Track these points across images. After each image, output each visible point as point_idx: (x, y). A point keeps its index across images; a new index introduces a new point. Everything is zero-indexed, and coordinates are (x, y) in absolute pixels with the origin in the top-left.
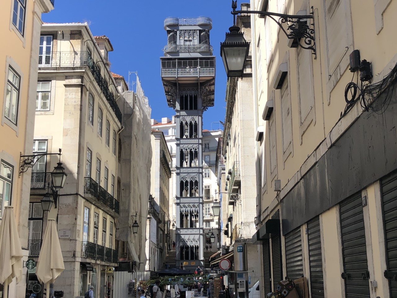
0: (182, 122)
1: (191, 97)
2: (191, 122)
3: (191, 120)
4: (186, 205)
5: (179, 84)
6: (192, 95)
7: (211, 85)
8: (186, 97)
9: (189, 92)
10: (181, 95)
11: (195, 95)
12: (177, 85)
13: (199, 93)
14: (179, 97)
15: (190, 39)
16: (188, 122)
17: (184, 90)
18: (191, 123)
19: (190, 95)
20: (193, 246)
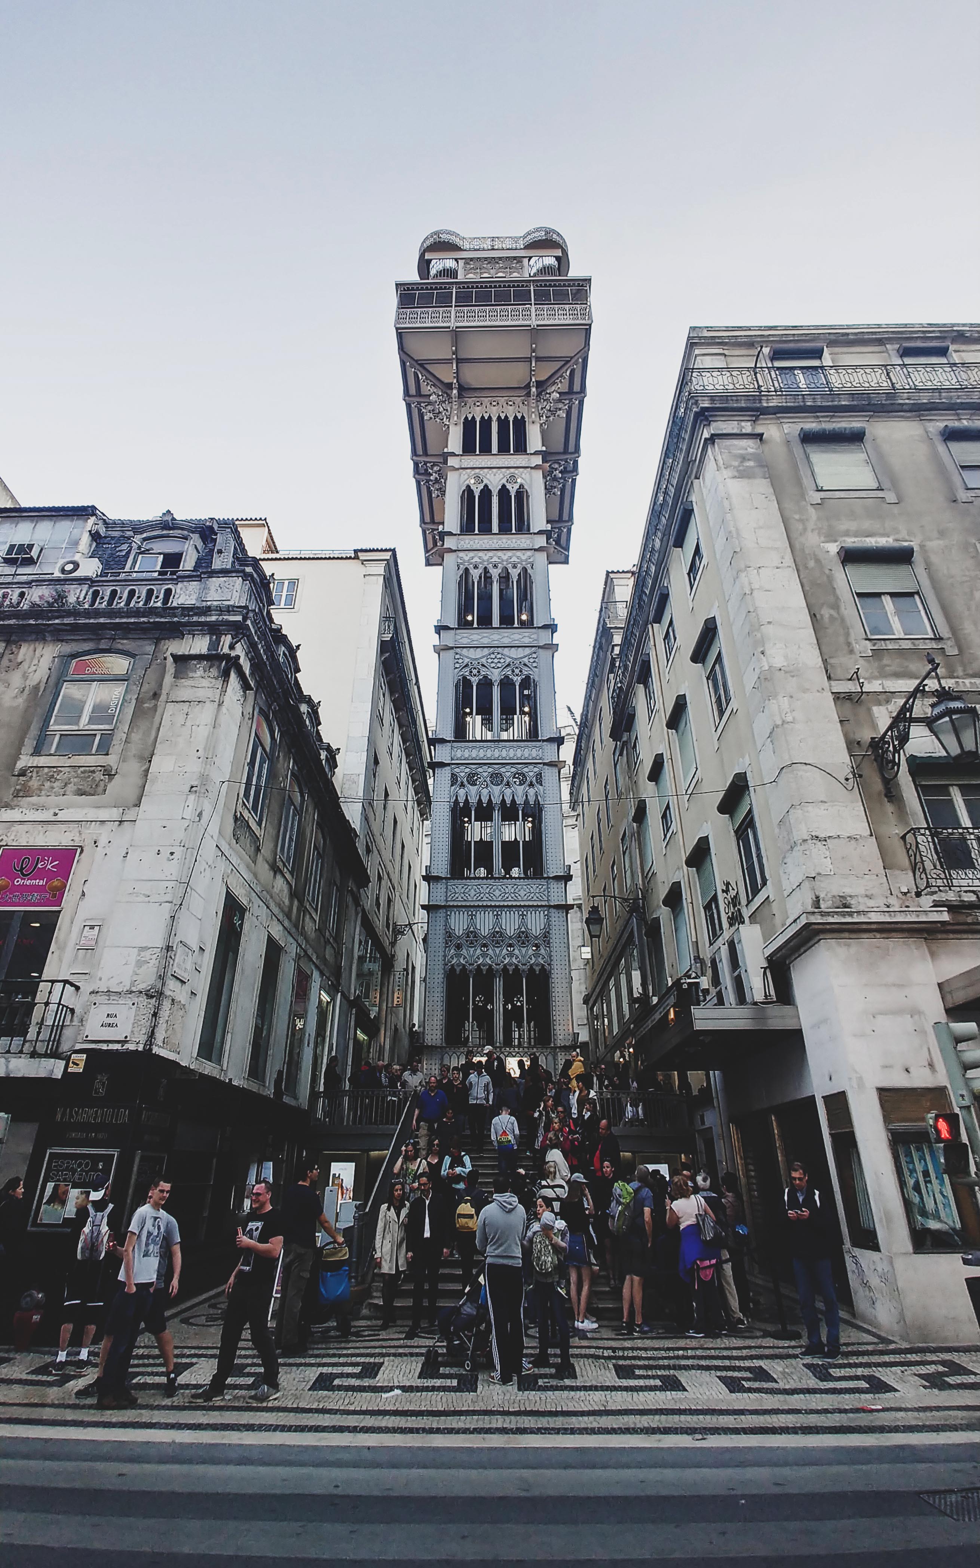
1: (503, 423)
2: (504, 486)
4: (483, 773)
6: (506, 417)
8: (486, 423)
9: (494, 408)
10: (466, 418)
11: (519, 416)
16: (490, 488)
17: (479, 404)
18: (504, 492)
19: (499, 417)
20: (516, 968)
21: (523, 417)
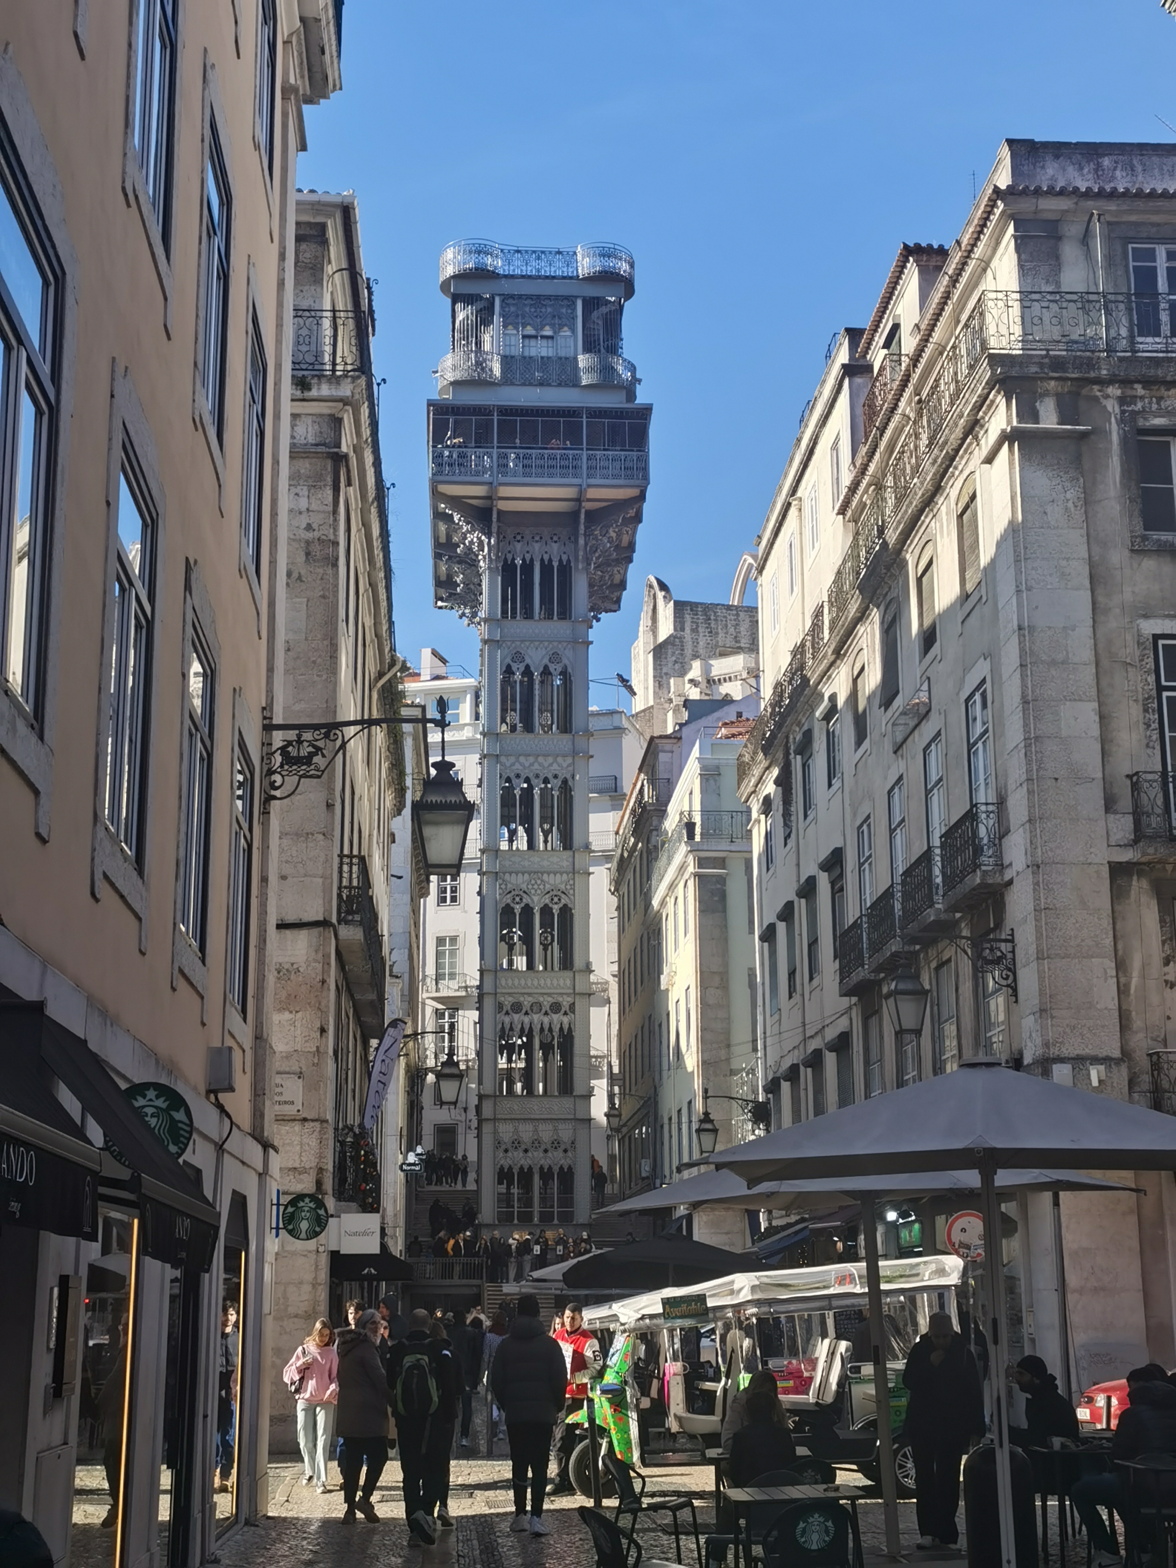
0: (509, 667)
1: (546, 569)
2: (546, 667)
3: (546, 661)
4: (527, 1002)
5: (500, 512)
6: (550, 560)
7: (627, 522)
8: (528, 568)
9: (537, 546)
10: (506, 560)
11: (565, 558)
12: (495, 516)
13: (581, 553)
14: (497, 568)
15: (547, 331)
16: (532, 669)
17: (519, 538)
18: (546, 672)
19: (542, 560)
20: (550, 1168)
21: (569, 561)
